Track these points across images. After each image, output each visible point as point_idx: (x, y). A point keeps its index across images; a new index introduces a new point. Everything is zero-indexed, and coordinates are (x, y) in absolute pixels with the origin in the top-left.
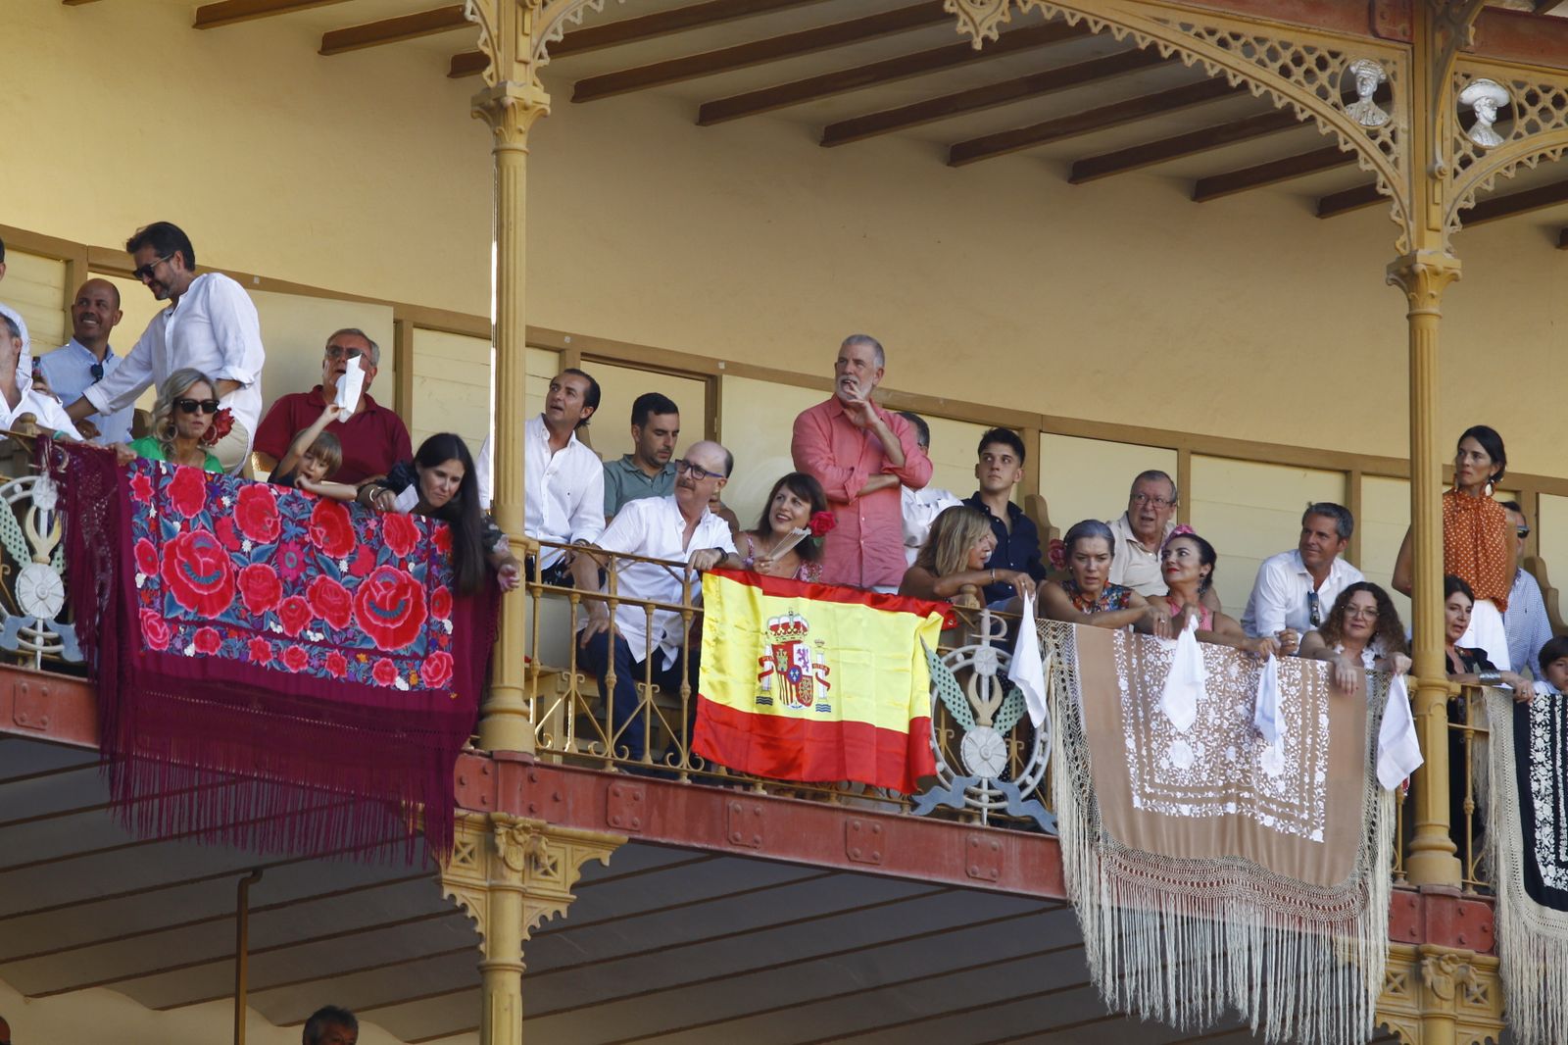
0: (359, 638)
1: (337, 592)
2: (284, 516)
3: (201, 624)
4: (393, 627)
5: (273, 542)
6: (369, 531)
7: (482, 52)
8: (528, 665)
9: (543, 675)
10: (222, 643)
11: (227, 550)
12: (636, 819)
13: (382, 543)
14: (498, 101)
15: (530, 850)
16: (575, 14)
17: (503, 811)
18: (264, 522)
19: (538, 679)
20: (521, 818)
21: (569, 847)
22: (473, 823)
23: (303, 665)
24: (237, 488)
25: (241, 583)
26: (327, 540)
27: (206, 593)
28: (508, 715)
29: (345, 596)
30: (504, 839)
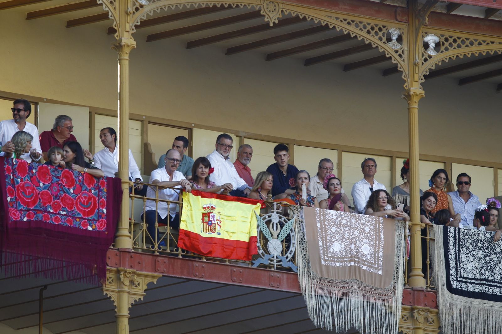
0: (77, 214)
1: (70, 199)
2: (53, 175)
3: (28, 210)
4: (87, 210)
5: (49, 184)
6: (80, 180)
7: (114, 28)
8: (130, 221)
9: (135, 224)
10: (35, 216)
11: (35, 186)
12: (165, 269)
13: (83, 184)
14: (119, 43)
15: (131, 279)
16: (144, 16)
17: (122, 267)
18: (46, 177)
19: (134, 226)
20: (128, 269)
21: (143, 278)
22: (113, 271)
23: (59, 221)
24: (37, 167)
25: (41, 196)
26: (66, 183)
27: (30, 201)
28: (124, 237)
29: (72, 200)
30: (123, 276)
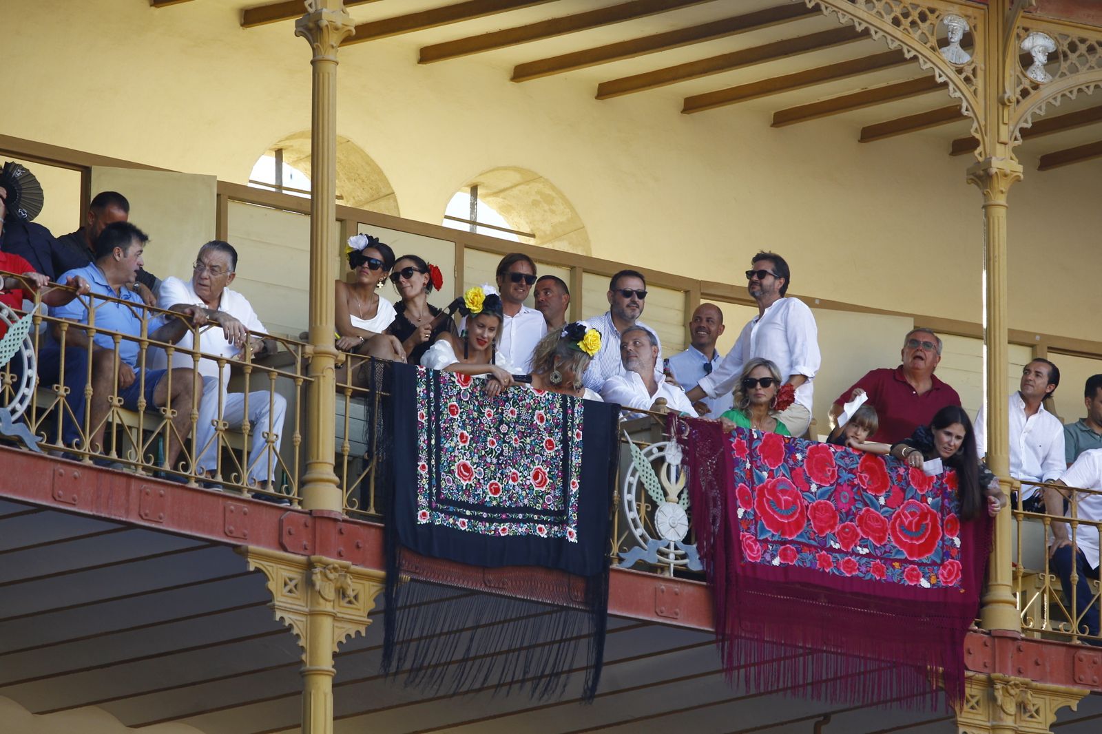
0: (894, 551)
1: (878, 519)
2: (840, 466)
3: (783, 543)
4: (917, 543)
5: (831, 485)
6: (899, 476)
7: (974, 137)
8: (1014, 569)
9: (1025, 576)
10: (798, 556)
11: (800, 491)
12: (1095, 677)
13: (908, 484)
14: (986, 170)
15: (1020, 700)
16: (1040, 108)
17: (1000, 672)
18: (826, 471)
19: (1023, 578)
20: (1012, 677)
21: (1047, 698)
22: (979, 681)
23: (855, 570)
24: (806, 448)
25: (811, 514)
26: (870, 483)
27: (786, 521)
28: (1001, 604)
29: (883, 522)
30: (1001, 692)
